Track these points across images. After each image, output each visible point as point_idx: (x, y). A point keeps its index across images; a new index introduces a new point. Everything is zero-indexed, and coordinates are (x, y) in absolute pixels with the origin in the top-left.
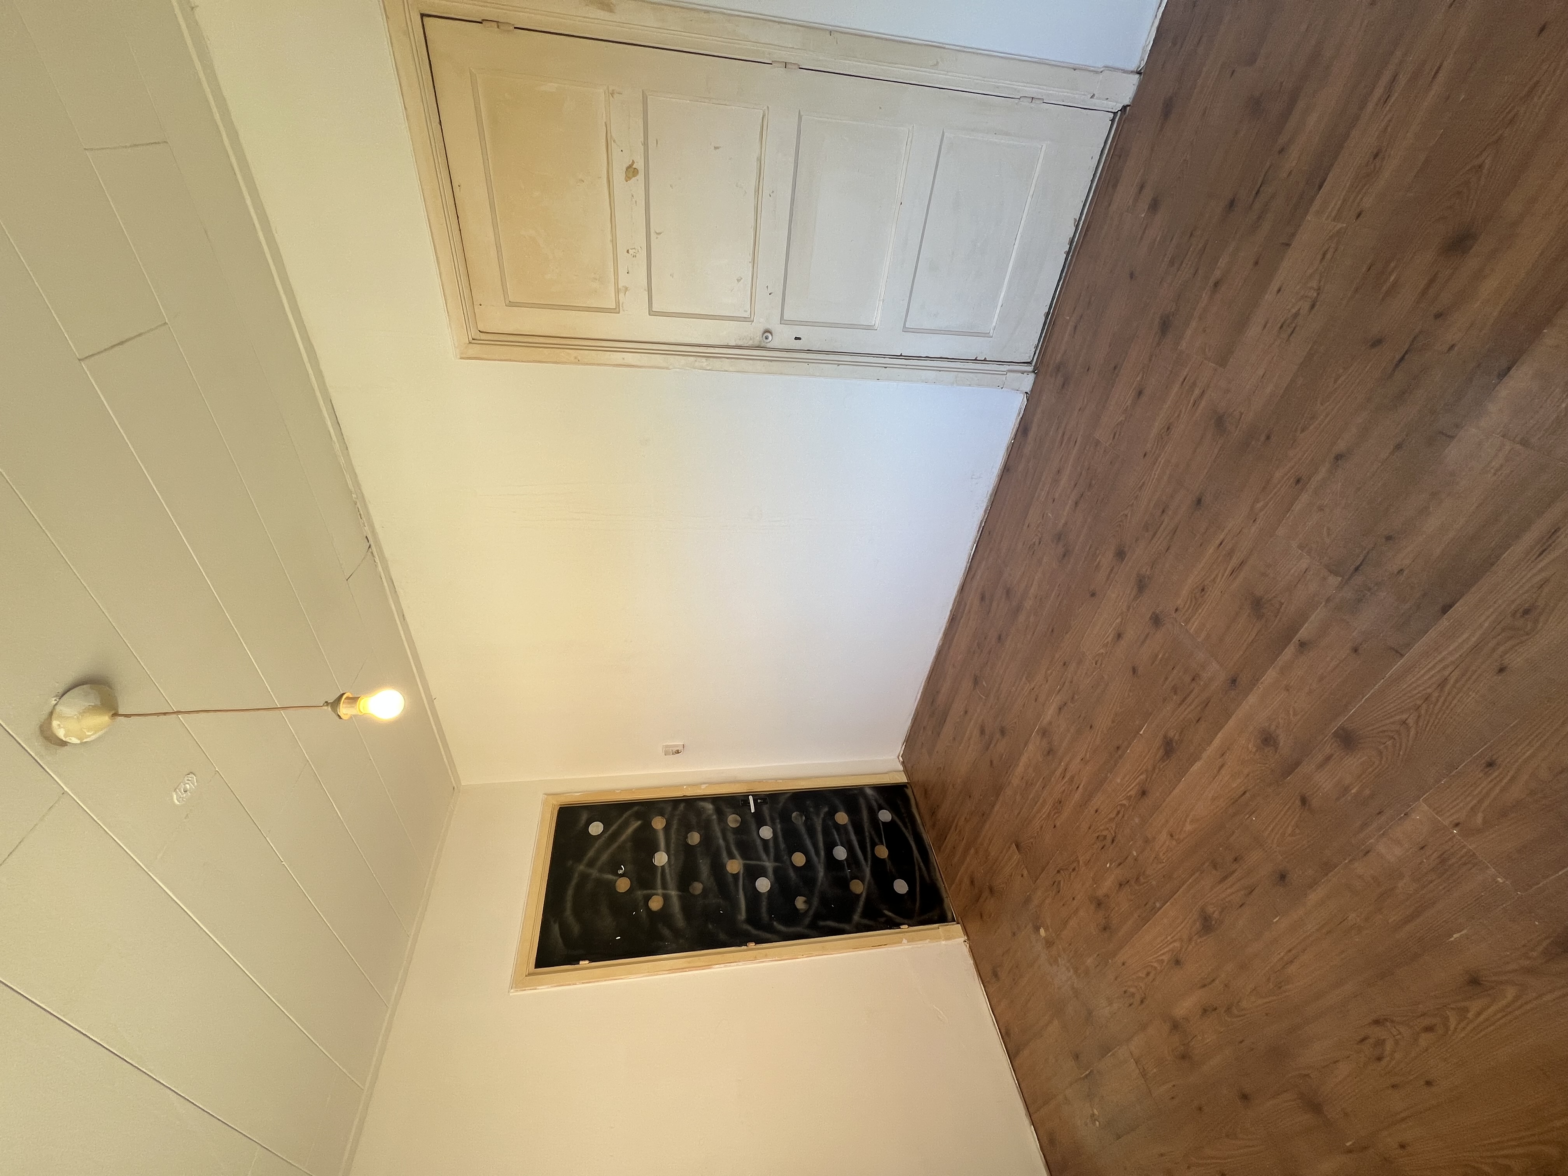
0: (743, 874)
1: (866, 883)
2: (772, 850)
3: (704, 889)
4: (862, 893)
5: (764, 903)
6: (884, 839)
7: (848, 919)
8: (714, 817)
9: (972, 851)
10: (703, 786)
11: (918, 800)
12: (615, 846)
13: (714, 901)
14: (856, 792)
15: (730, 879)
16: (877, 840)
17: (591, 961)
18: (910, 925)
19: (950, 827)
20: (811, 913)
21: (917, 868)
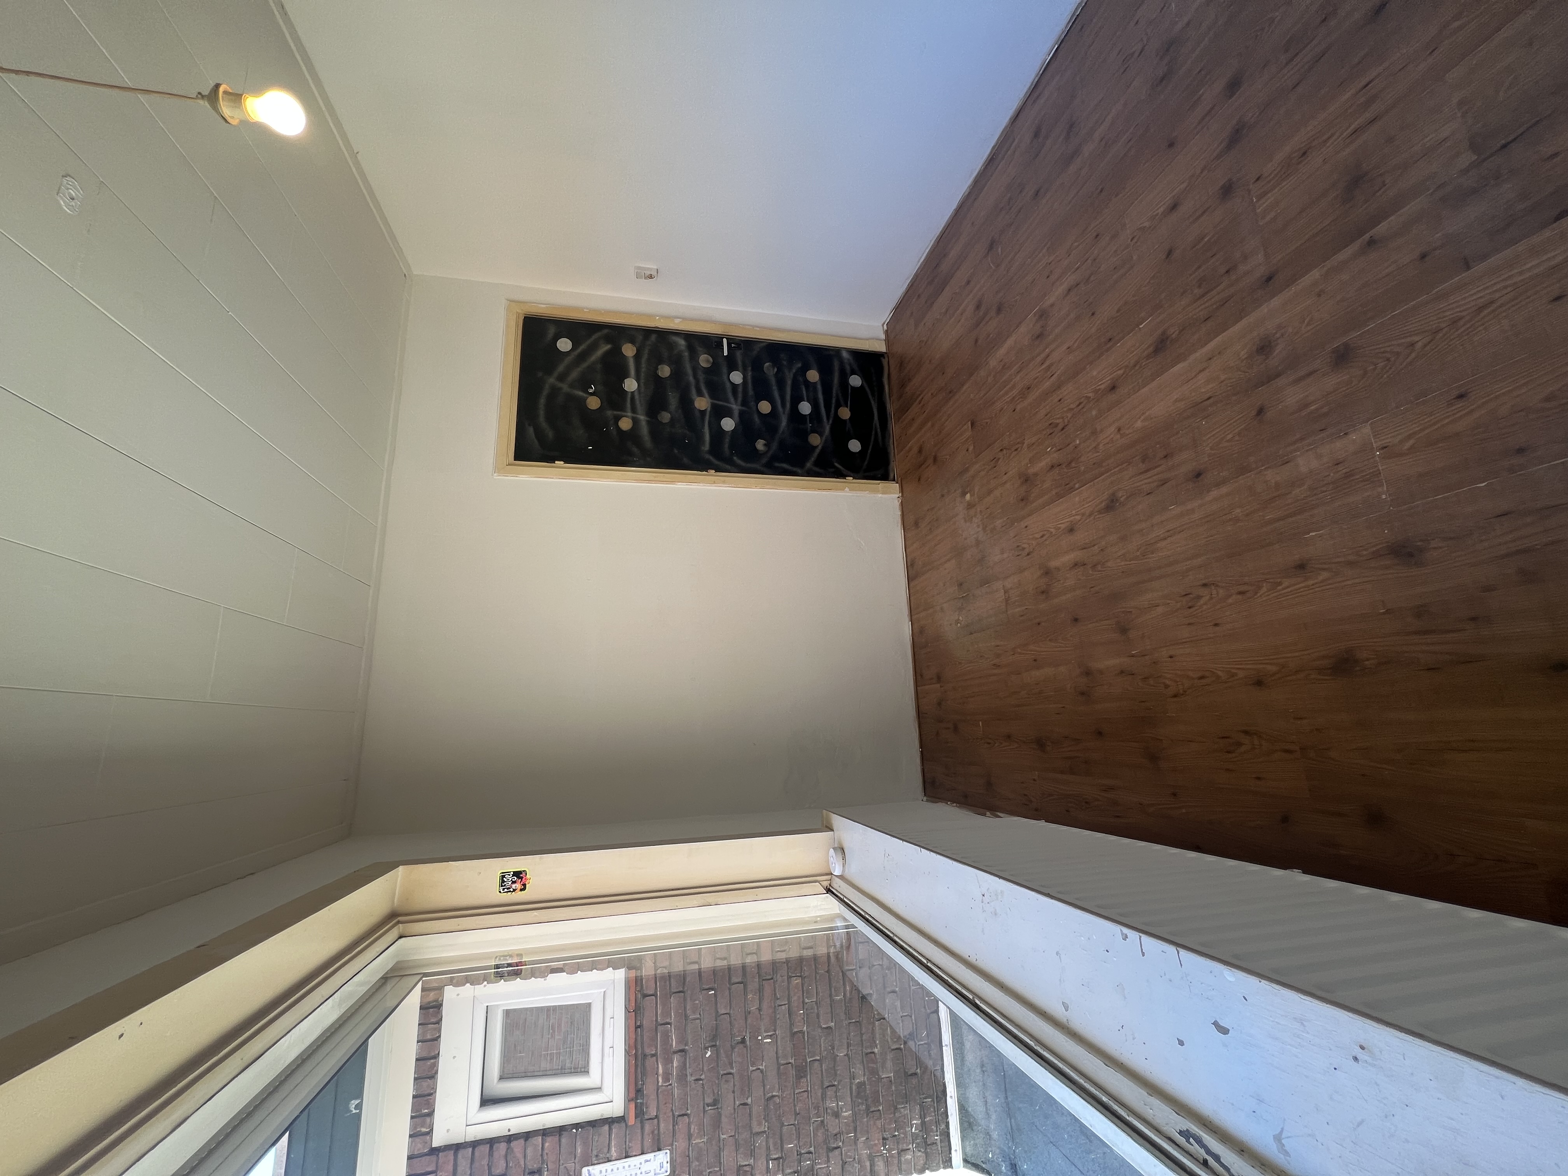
0: (710, 412)
1: (824, 438)
2: (740, 395)
3: (672, 419)
4: (818, 446)
5: (727, 440)
6: (849, 402)
7: (802, 466)
8: (686, 354)
9: (930, 424)
10: (677, 321)
11: (891, 371)
12: (585, 365)
13: (680, 431)
14: (831, 353)
15: (697, 414)
16: (842, 402)
17: (566, 462)
18: (854, 478)
19: (915, 401)
20: (769, 455)
21: (873, 433)
